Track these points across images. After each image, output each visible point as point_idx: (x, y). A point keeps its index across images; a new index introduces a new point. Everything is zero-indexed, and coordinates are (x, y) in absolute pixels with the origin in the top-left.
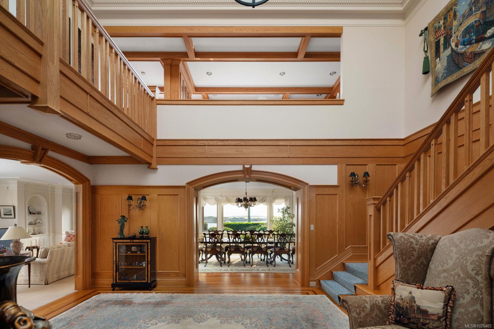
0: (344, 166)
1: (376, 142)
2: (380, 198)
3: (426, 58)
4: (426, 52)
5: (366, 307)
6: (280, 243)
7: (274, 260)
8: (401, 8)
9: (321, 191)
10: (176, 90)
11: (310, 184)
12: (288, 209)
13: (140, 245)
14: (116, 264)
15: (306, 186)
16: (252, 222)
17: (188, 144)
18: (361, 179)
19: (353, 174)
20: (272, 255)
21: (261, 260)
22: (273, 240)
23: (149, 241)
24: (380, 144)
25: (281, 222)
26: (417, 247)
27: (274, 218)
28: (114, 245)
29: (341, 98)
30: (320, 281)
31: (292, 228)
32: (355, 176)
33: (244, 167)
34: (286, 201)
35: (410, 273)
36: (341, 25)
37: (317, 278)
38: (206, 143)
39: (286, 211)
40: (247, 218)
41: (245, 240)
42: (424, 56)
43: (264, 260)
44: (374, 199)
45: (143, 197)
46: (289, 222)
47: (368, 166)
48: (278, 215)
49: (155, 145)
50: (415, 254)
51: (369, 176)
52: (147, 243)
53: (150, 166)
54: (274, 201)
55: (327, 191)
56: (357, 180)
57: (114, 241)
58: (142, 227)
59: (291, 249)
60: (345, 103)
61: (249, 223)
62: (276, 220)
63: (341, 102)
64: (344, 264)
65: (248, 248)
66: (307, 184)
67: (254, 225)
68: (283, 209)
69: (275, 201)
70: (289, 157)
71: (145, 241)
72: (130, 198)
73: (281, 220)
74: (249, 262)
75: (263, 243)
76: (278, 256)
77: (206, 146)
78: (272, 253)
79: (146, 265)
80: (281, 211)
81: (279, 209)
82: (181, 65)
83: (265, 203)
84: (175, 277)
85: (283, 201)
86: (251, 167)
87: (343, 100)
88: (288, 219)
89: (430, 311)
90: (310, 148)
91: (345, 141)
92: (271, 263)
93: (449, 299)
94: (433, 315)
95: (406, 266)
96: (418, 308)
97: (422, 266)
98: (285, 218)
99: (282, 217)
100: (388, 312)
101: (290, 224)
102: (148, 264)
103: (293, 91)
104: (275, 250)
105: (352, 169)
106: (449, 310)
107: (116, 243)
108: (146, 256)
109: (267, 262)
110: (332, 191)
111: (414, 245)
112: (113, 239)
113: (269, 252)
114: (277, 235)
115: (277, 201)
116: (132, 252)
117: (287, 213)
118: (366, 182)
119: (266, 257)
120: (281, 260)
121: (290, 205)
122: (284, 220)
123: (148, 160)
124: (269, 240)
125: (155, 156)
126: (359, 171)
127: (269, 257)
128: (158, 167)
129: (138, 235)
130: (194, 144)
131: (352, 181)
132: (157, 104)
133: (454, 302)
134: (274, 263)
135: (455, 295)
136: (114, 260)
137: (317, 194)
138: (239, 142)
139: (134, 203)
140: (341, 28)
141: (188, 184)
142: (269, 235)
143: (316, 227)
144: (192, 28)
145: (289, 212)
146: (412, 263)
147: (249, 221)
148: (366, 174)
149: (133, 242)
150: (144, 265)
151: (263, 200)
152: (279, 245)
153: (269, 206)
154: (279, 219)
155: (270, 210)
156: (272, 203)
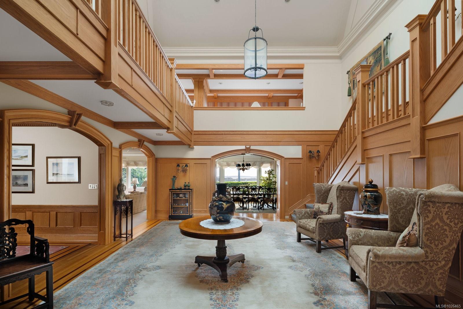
0: (305, 146)
1: (324, 132)
2: (319, 167)
3: (350, 88)
4: (349, 84)
5: (302, 213)
6: (267, 194)
7: (263, 206)
8: (338, 54)
9: (292, 161)
10: (201, 97)
11: (285, 157)
12: (273, 171)
13: (184, 193)
14: (171, 204)
15: (283, 158)
17: (213, 133)
18: (316, 155)
19: (310, 152)
20: (262, 203)
21: (254, 207)
22: (262, 192)
23: (191, 191)
24: (327, 133)
25: (267, 181)
26: (323, 189)
27: (262, 177)
28: (170, 193)
29: (304, 106)
30: (291, 215)
31: (275, 185)
32: (311, 152)
33: (246, 147)
34: (271, 165)
35: (321, 199)
36: (304, 63)
37: (290, 214)
38: (223, 133)
39: (271, 173)
41: (243, 192)
42: (348, 86)
43: (256, 207)
44: (317, 167)
45: (186, 165)
46: (273, 181)
47: (320, 146)
48: (265, 175)
49: (193, 134)
50: (323, 192)
51: (320, 152)
52: (190, 192)
53: (190, 147)
55: (295, 161)
56: (313, 155)
57: (170, 191)
58: (185, 183)
59: (274, 199)
60: (306, 109)
61: (239, 182)
62: (264, 179)
63: (303, 109)
64: (305, 205)
65: (245, 198)
66: (284, 157)
68: (269, 171)
69: (263, 165)
70: (272, 141)
71: (188, 191)
72: (178, 165)
73: (267, 179)
74: (246, 208)
75: (256, 194)
76: (266, 204)
77: (223, 134)
78: (261, 202)
79: (189, 205)
80: (267, 173)
81: (266, 171)
82: (204, 81)
83: (255, 167)
84: (204, 213)
85: (269, 165)
86: (250, 147)
87: (305, 108)
88: (273, 179)
89: (324, 211)
90: (285, 136)
91: (305, 132)
92: (261, 208)
93: (331, 207)
94: (325, 213)
95: (319, 196)
96: (321, 211)
97: (326, 197)
98: (270, 177)
99: (268, 177)
100: (312, 215)
101: (274, 182)
102: (190, 204)
103: (275, 92)
104: (263, 199)
105: (310, 148)
106: (330, 211)
107: (172, 192)
108: (189, 200)
109: (258, 208)
110: (298, 161)
111: (323, 188)
112: (170, 190)
113: (259, 200)
114: (265, 189)
115: (264, 165)
116: (181, 198)
117: (272, 174)
118: (318, 156)
119: (257, 205)
120: (268, 207)
121: (274, 168)
122: (269, 179)
123: (189, 143)
124: (259, 193)
125: (193, 141)
126: (314, 150)
127: (259, 205)
128: (195, 147)
129: (183, 187)
130: (216, 133)
131: (310, 156)
132: (194, 110)
133: (332, 208)
134: (263, 209)
135: (332, 205)
136: (170, 202)
137: (289, 163)
138: (243, 132)
139: (180, 168)
140: (303, 65)
141: (212, 157)
142: (259, 189)
143: (289, 183)
144: (214, 65)
145: (273, 173)
146: (322, 195)
148: (318, 152)
149: (181, 192)
150: (187, 205)
151: (254, 165)
152: (266, 196)
153: (258, 169)
154: (266, 178)
155: (259, 172)
156: (261, 166)
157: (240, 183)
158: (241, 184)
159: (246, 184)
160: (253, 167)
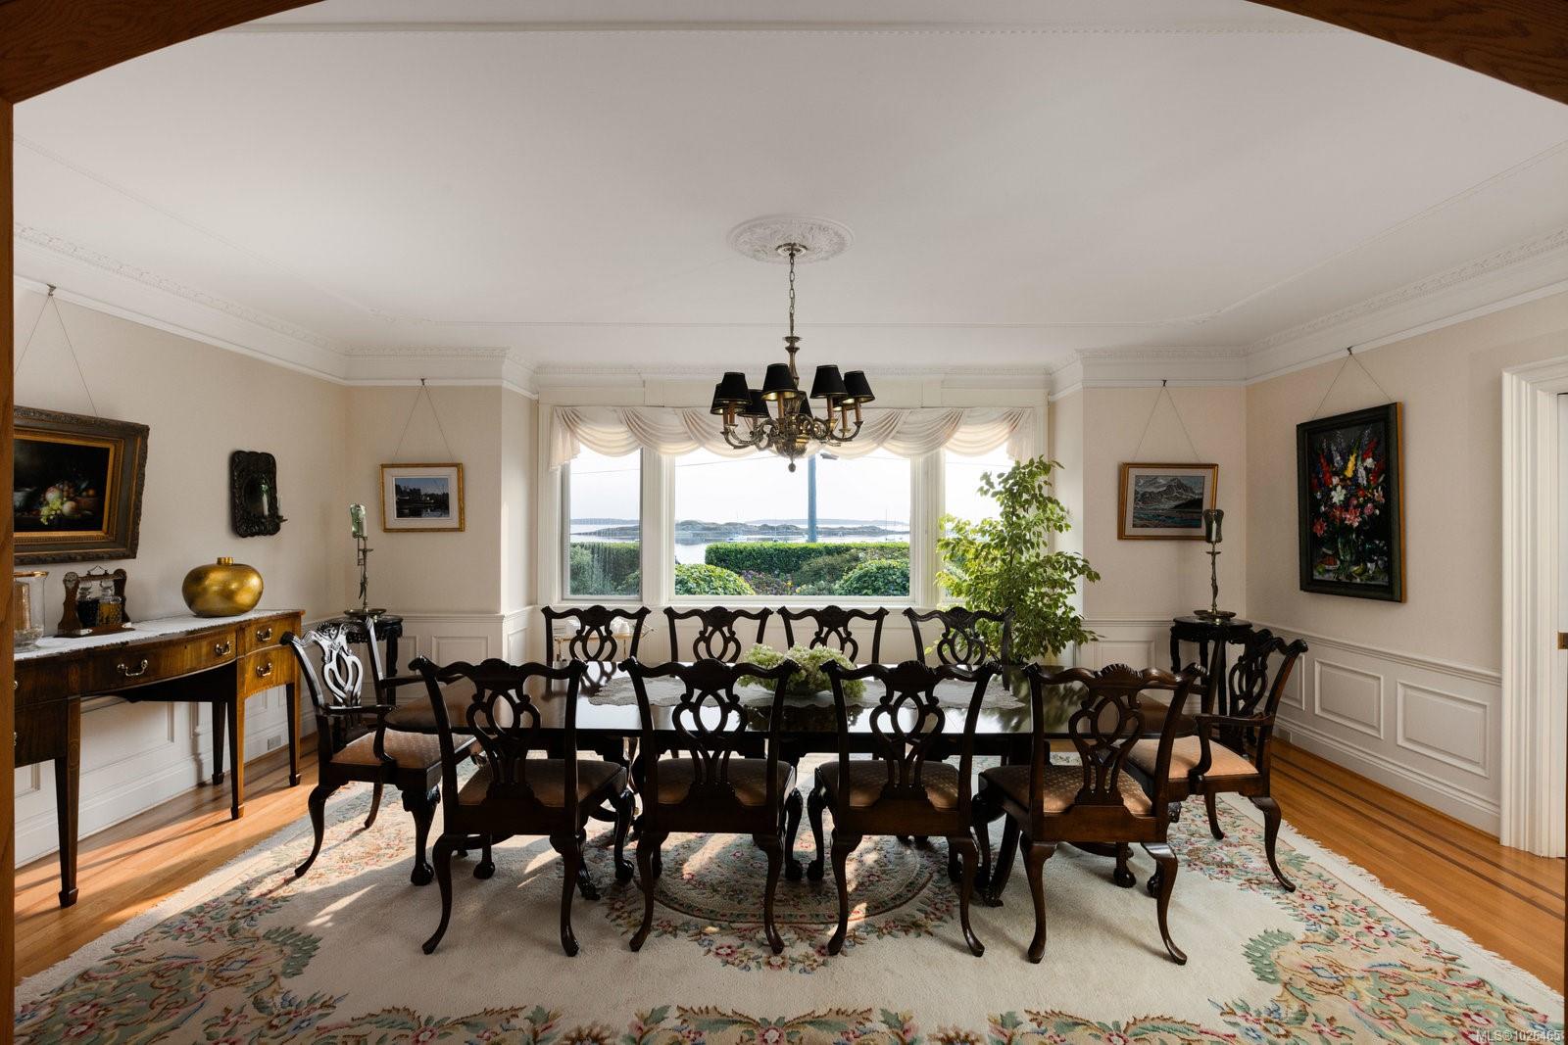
16: (822, 541)
27: (954, 523)
34: (1016, 432)
39: (1022, 491)
40: (806, 526)
48: (975, 511)
54: (949, 436)
61: (812, 545)
67: (830, 551)
68: (1007, 477)
69: (957, 435)
80: (999, 488)
81: (986, 477)
83: (891, 444)
85: (1000, 432)
98: (1021, 526)
99: (1002, 525)
115: (964, 434)
117: (1033, 497)
121: (1036, 453)
147: (813, 539)
151: (890, 430)
153: (921, 460)
154: (983, 532)
155: (928, 486)
156: (940, 444)
157: (813, 550)
158: (818, 552)
159: (839, 553)
160: (881, 451)
